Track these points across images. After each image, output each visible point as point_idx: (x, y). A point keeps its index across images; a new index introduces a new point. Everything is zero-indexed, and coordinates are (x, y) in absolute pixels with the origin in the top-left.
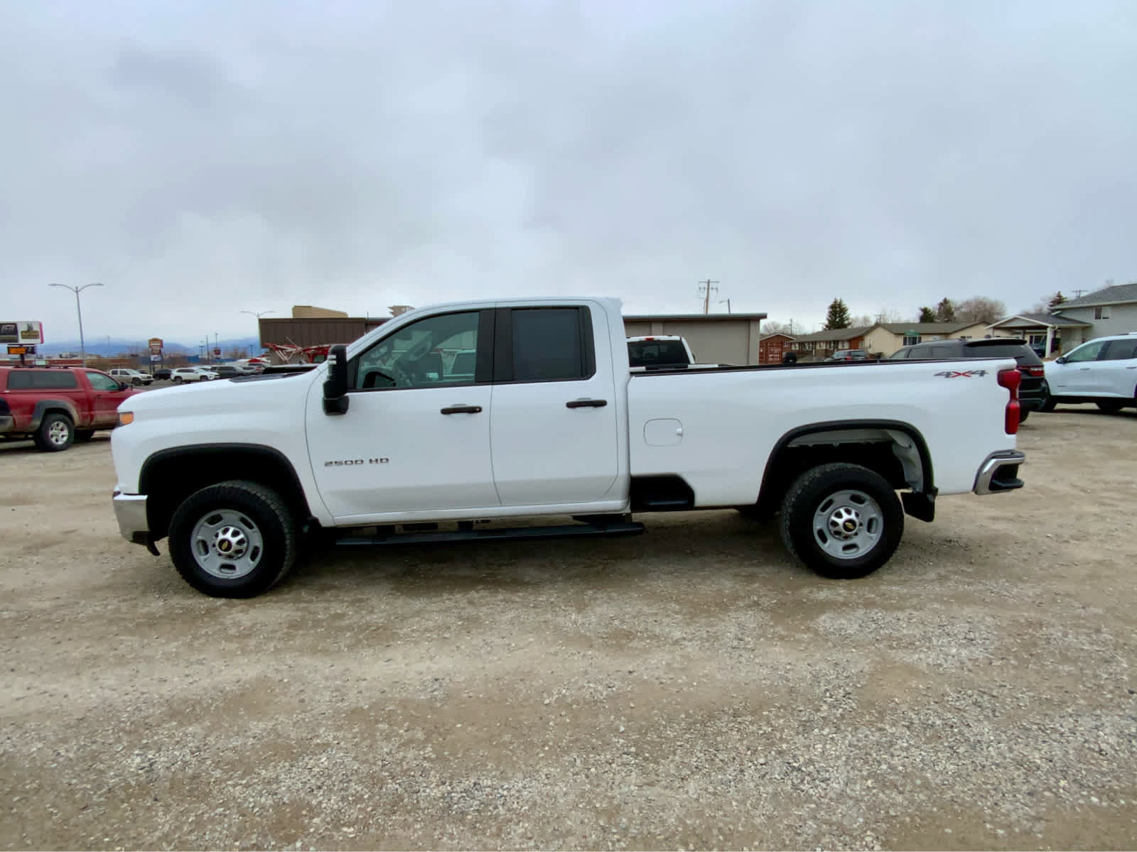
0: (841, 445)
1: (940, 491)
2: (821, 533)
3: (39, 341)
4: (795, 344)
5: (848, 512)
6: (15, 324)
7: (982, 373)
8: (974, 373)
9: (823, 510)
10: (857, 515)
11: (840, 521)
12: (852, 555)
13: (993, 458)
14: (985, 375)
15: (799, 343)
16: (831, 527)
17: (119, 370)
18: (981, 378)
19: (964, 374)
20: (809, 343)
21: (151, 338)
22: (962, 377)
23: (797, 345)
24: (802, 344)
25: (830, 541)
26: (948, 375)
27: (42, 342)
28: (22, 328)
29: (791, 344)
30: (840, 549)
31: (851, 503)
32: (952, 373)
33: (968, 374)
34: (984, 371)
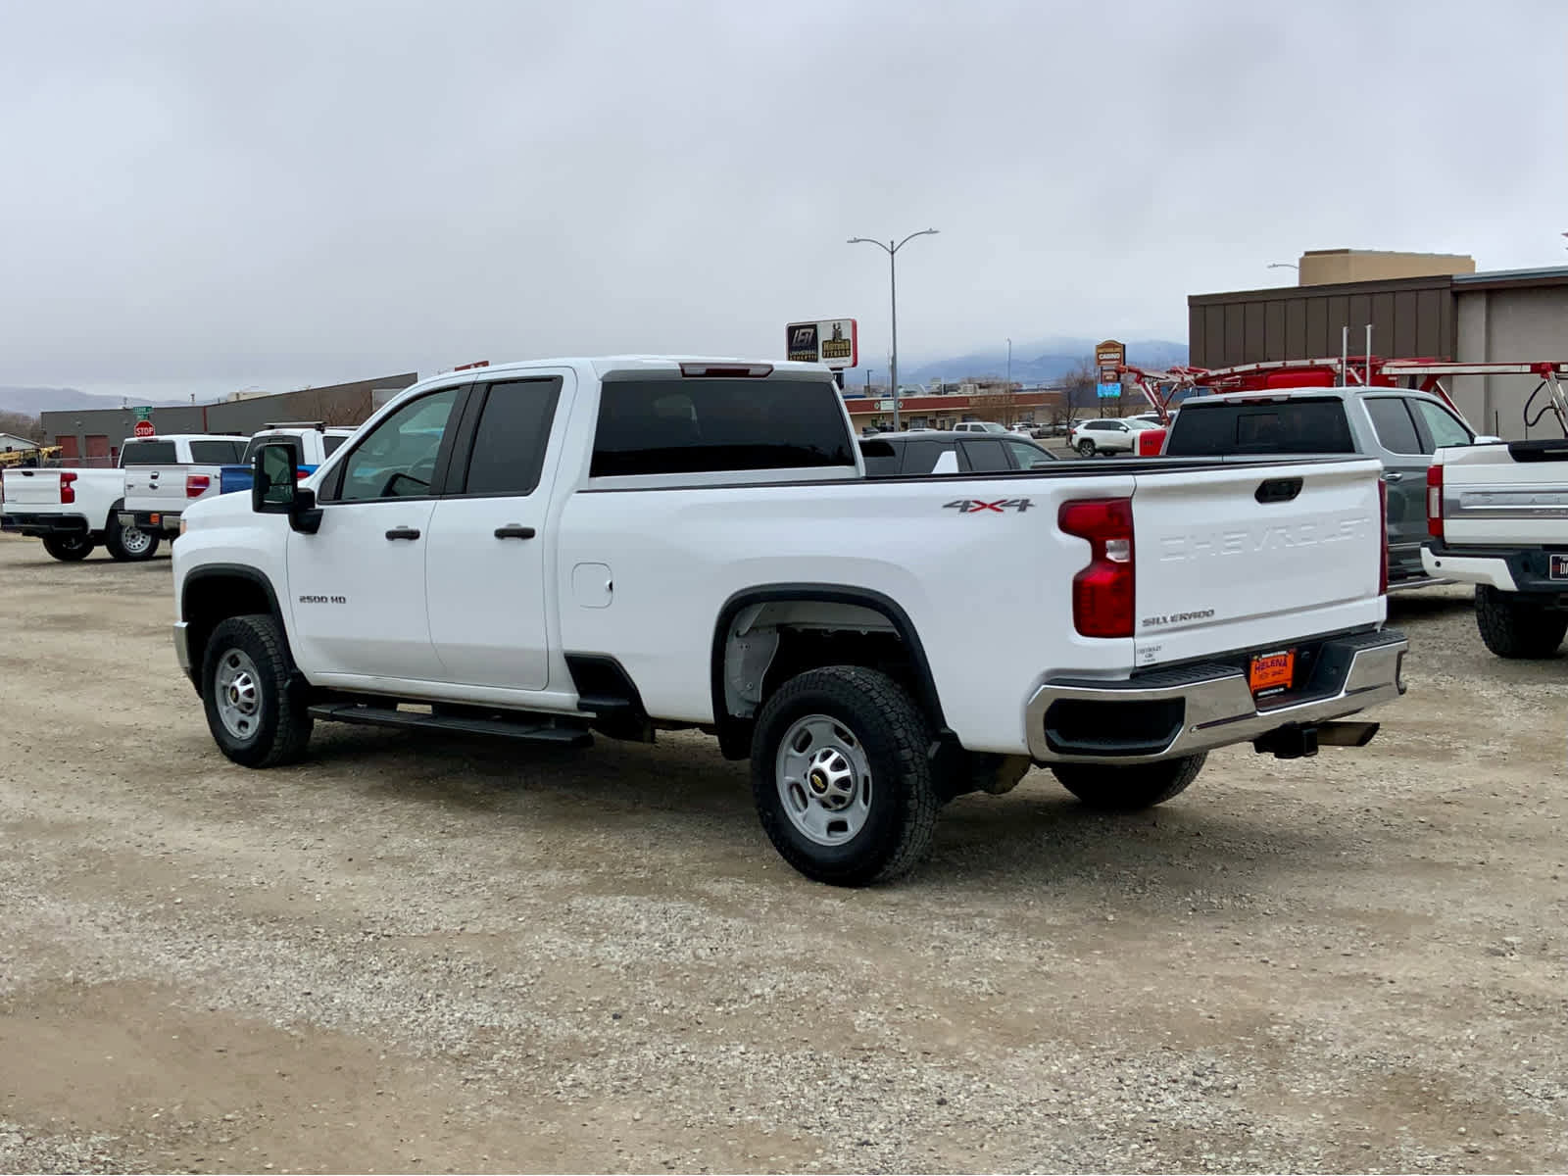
0: (870, 634)
3: (849, 360)
5: (824, 757)
6: (814, 327)
7: (1024, 505)
8: (1008, 504)
9: (801, 748)
13: (1048, 682)
14: (1029, 509)
17: (969, 424)
18: (1022, 514)
19: (992, 506)
21: (1102, 341)
22: (987, 510)
25: (811, 807)
26: (965, 507)
27: (855, 364)
28: (825, 335)
30: (824, 825)
31: (835, 741)
32: (972, 504)
33: (997, 506)
34: (1027, 501)
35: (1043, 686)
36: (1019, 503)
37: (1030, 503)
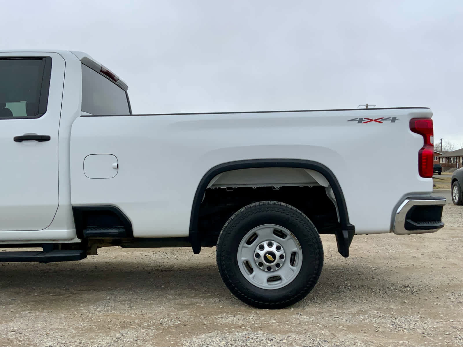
1: (357, 229)
2: (247, 264)
4: (443, 158)
5: (270, 245)
7: (394, 120)
8: (386, 119)
9: (249, 242)
10: (278, 248)
11: (262, 253)
12: (276, 285)
13: (407, 199)
15: (446, 158)
16: (255, 258)
18: (393, 123)
19: (376, 121)
20: (454, 157)
22: (373, 122)
23: (444, 160)
24: (448, 158)
25: (256, 271)
26: (360, 121)
29: (439, 158)
30: (265, 280)
31: (274, 237)
32: (364, 119)
33: (379, 120)
34: (396, 118)
35: (407, 201)
36: (391, 119)
37: (396, 119)
